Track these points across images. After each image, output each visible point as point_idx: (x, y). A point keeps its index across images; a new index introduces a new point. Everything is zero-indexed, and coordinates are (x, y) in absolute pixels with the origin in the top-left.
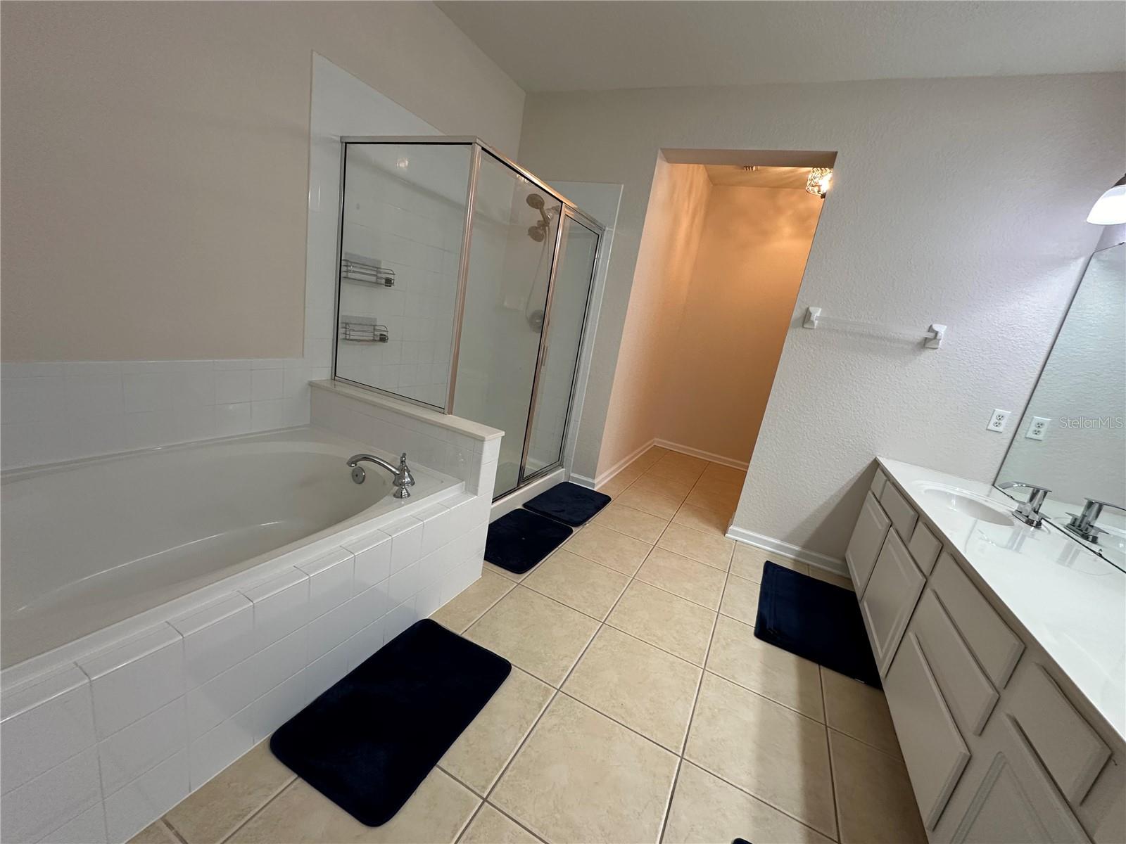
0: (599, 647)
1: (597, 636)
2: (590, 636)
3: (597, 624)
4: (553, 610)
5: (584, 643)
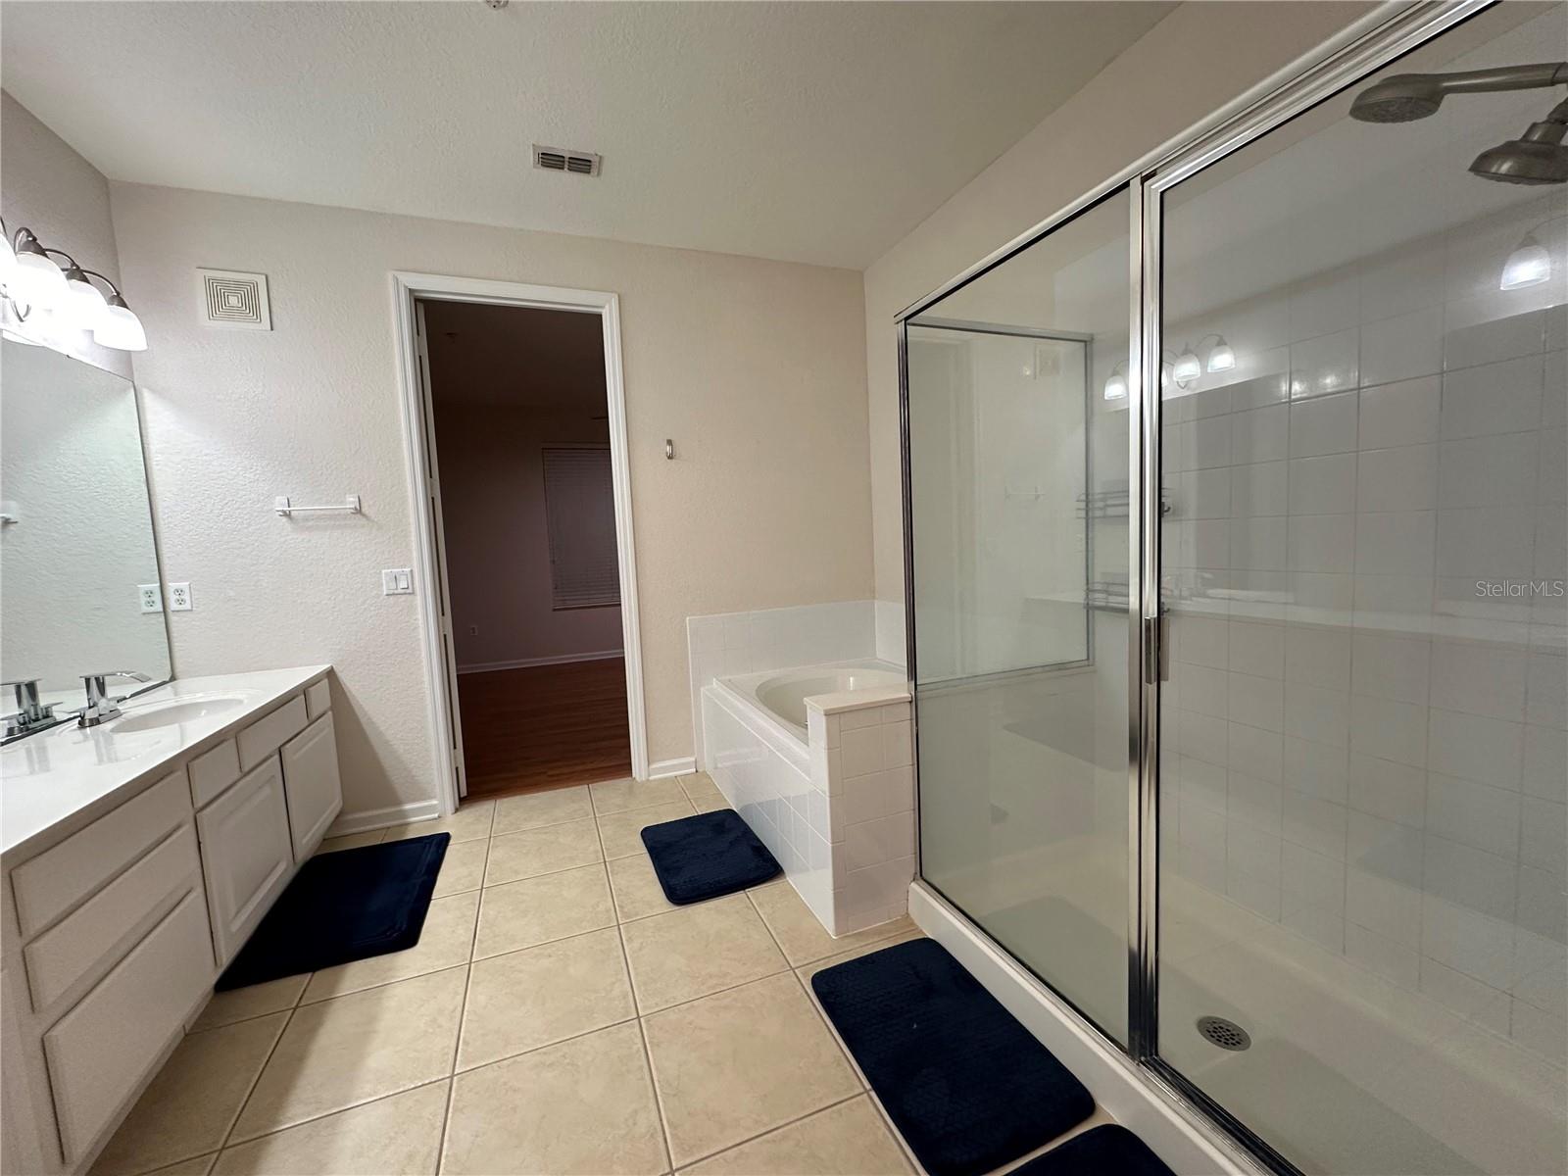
0: (617, 985)
1: (630, 993)
2: (639, 987)
3: (645, 1008)
4: (711, 976)
5: (637, 974)
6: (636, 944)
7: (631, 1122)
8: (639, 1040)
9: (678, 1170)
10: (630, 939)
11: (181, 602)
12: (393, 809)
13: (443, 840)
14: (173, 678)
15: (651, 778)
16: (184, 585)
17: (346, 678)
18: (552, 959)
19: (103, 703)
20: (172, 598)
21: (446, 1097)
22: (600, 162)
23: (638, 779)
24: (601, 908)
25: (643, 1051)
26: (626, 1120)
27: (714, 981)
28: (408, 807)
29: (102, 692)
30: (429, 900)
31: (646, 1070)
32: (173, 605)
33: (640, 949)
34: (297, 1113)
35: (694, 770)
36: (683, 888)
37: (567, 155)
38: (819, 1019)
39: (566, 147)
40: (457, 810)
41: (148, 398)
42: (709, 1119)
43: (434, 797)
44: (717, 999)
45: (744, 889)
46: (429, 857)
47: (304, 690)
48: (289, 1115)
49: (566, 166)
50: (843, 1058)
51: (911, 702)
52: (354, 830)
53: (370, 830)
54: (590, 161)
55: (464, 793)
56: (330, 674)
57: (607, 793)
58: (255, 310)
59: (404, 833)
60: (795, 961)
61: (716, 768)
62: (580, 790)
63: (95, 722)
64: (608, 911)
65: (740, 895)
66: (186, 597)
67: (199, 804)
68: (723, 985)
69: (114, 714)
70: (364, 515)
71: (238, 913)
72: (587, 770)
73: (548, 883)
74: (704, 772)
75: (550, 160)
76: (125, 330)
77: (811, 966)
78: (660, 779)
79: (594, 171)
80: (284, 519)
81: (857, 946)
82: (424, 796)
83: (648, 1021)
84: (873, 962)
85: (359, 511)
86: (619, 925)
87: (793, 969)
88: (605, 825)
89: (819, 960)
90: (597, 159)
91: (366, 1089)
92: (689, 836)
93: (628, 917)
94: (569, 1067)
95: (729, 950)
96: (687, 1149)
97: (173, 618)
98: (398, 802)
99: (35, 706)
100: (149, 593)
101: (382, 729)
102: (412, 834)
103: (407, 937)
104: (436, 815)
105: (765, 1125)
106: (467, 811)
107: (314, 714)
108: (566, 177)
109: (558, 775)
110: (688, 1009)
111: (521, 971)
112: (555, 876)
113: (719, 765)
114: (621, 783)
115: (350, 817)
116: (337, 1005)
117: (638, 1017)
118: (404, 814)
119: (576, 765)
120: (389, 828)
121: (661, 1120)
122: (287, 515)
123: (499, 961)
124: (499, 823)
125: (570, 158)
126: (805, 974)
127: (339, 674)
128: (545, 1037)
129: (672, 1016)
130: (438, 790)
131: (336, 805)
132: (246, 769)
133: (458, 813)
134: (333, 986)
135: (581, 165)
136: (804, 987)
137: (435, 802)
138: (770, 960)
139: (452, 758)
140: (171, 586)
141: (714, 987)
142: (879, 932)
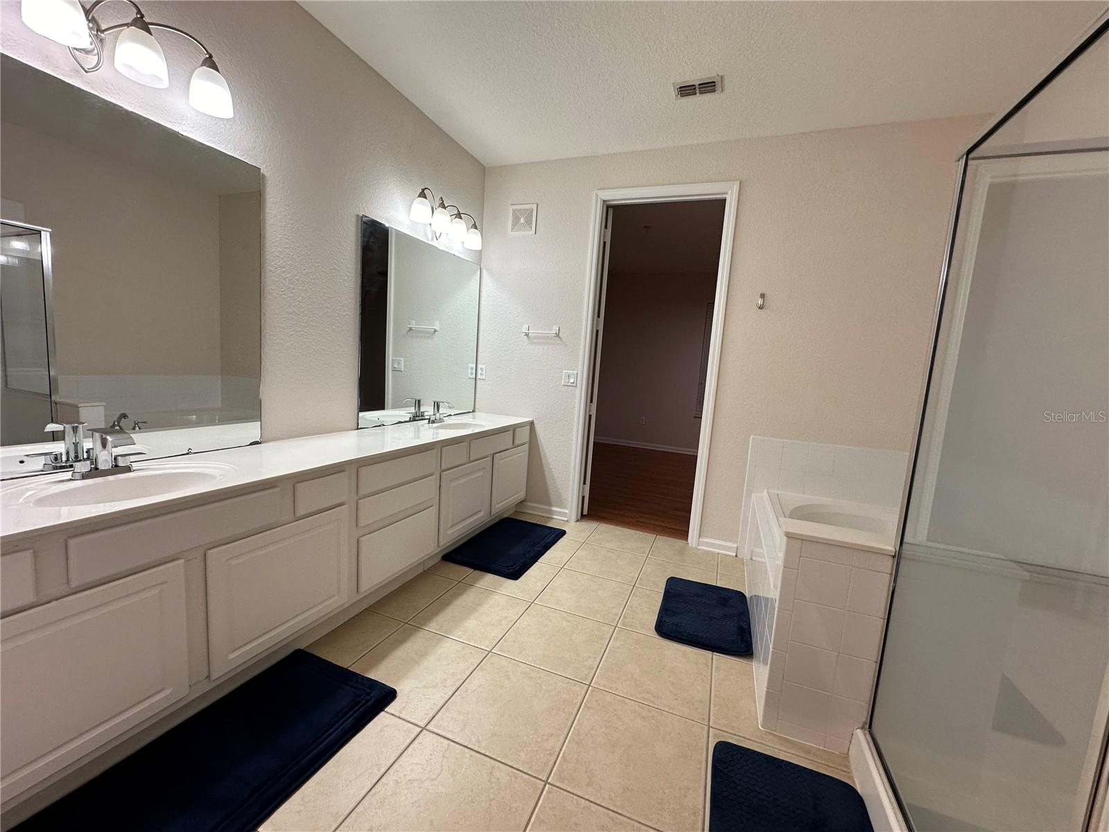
0: (591, 659)
1: (595, 669)
2: (602, 669)
3: (597, 683)
6: (618, 643)
7: (545, 737)
8: (580, 698)
9: (549, 784)
10: (616, 639)
11: (482, 374)
12: (547, 507)
13: (563, 533)
14: (473, 411)
15: (700, 547)
16: (484, 366)
17: (538, 427)
18: (569, 624)
19: (438, 415)
20: (479, 372)
21: (481, 660)
22: (722, 82)
23: (690, 545)
24: (615, 611)
25: (578, 706)
26: (544, 735)
27: (647, 696)
28: (554, 509)
29: (438, 410)
30: (537, 561)
31: (573, 716)
32: (479, 376)
33: (618, 648)
34: (433, 626)
35: (735, 554)
36: (670, 627)
37: (697, 83)
38: (703, 773)
39: (695, 78)
40: (578, 521)
41: (485, 273)
42: (586, 773)
43: (567, 509)
44: (642, 708)
45: (713, 651)
46: (549, 539)
47: (513, 429)
48: (431, 625)
49: (697, 92)
50: (701, 813)
51: (894, 557)
52: (527, 511)
53: (533, 514)
54: (714, 82)
55: (585, 512)
56: (532, 423)
57: (665, 545)
58: (530, 224)
59: (547, 522)
60: (714, 722)
61: (751, 559)
62: (649, 537)
63: (433, 422)
64: (616, 615)
65: (708, 654)
66: (484, 372)
67: (443, 468)
68: (654, 703)
69: (441, 420)
70: (560, 338)
71: (452, 526)
72: (661, 526)
73: (595, 582)
74: (743, 558)
75: (686, 90)
76: (474, 240)
77: (726, 734)
78: (704, 550)
79: (718, 87)
80: (526, 337)
81: (777, 747)
82: (562, 505)
83: (593, 691)
84: (781, 767)
85: (558, 335)
86: (616, 626)
87: (709, 727)
88: (650, 564)
89: (735, 735)
90: (720, 79)
91: (457, 634)
92: (699, 596)
93: (624, 625)
94: (538, 685)
95: (673, 684)
96: (562, 777)
97: (478, 382)
98: (550, 505)
99: (419, 409)
100: (472, 368)
101: (550, 461)
102: (549, 525)
103: (515, 575)
104: (566, 519)
105: (615, 805)
106: (583, 523)
107: (517, 442)
108: (699, 99)
109: (642, 522)
110: (619, 701)
111: (550, 621)
112: (601, 580)
113: (754, 558)
114: (678, 543)
115: (529, 504)
116: (473, 589)
117: (589, 685)
118: (551, 512)
119: (657, 520)
120: (543, 517)
121: (561, 750)
122: (527, 335)
123: (545, 609)
124: (593, 536)
125: (700, 85)
126: (716, 736)
127: (536, 426)
128: (538, 662)
129: (609, 698)
130: (569, 505)
131: (521, 495)
132: (471, 459)
133: (578, 523)
134: (476, 580)
135: (708, 87)
136: (708, 743)
137: (567, 511)
138: (697, 709)
139: (581, 490)
140: (480, 366)
141: (645, 699)
142: (808, 751)
